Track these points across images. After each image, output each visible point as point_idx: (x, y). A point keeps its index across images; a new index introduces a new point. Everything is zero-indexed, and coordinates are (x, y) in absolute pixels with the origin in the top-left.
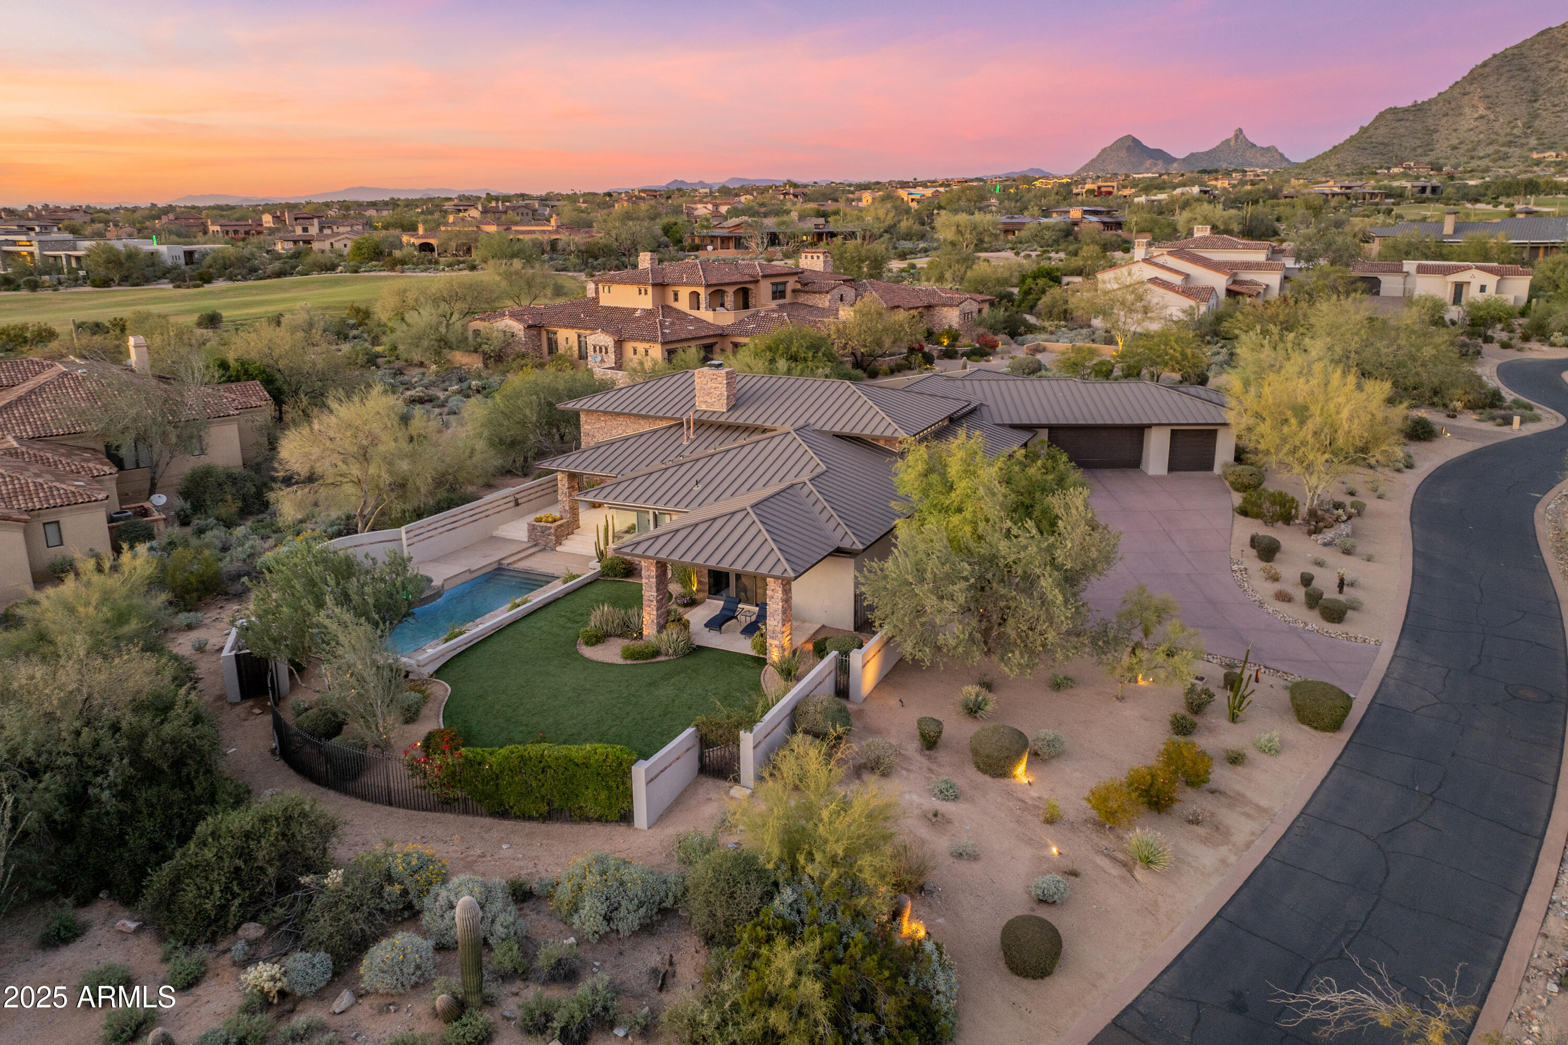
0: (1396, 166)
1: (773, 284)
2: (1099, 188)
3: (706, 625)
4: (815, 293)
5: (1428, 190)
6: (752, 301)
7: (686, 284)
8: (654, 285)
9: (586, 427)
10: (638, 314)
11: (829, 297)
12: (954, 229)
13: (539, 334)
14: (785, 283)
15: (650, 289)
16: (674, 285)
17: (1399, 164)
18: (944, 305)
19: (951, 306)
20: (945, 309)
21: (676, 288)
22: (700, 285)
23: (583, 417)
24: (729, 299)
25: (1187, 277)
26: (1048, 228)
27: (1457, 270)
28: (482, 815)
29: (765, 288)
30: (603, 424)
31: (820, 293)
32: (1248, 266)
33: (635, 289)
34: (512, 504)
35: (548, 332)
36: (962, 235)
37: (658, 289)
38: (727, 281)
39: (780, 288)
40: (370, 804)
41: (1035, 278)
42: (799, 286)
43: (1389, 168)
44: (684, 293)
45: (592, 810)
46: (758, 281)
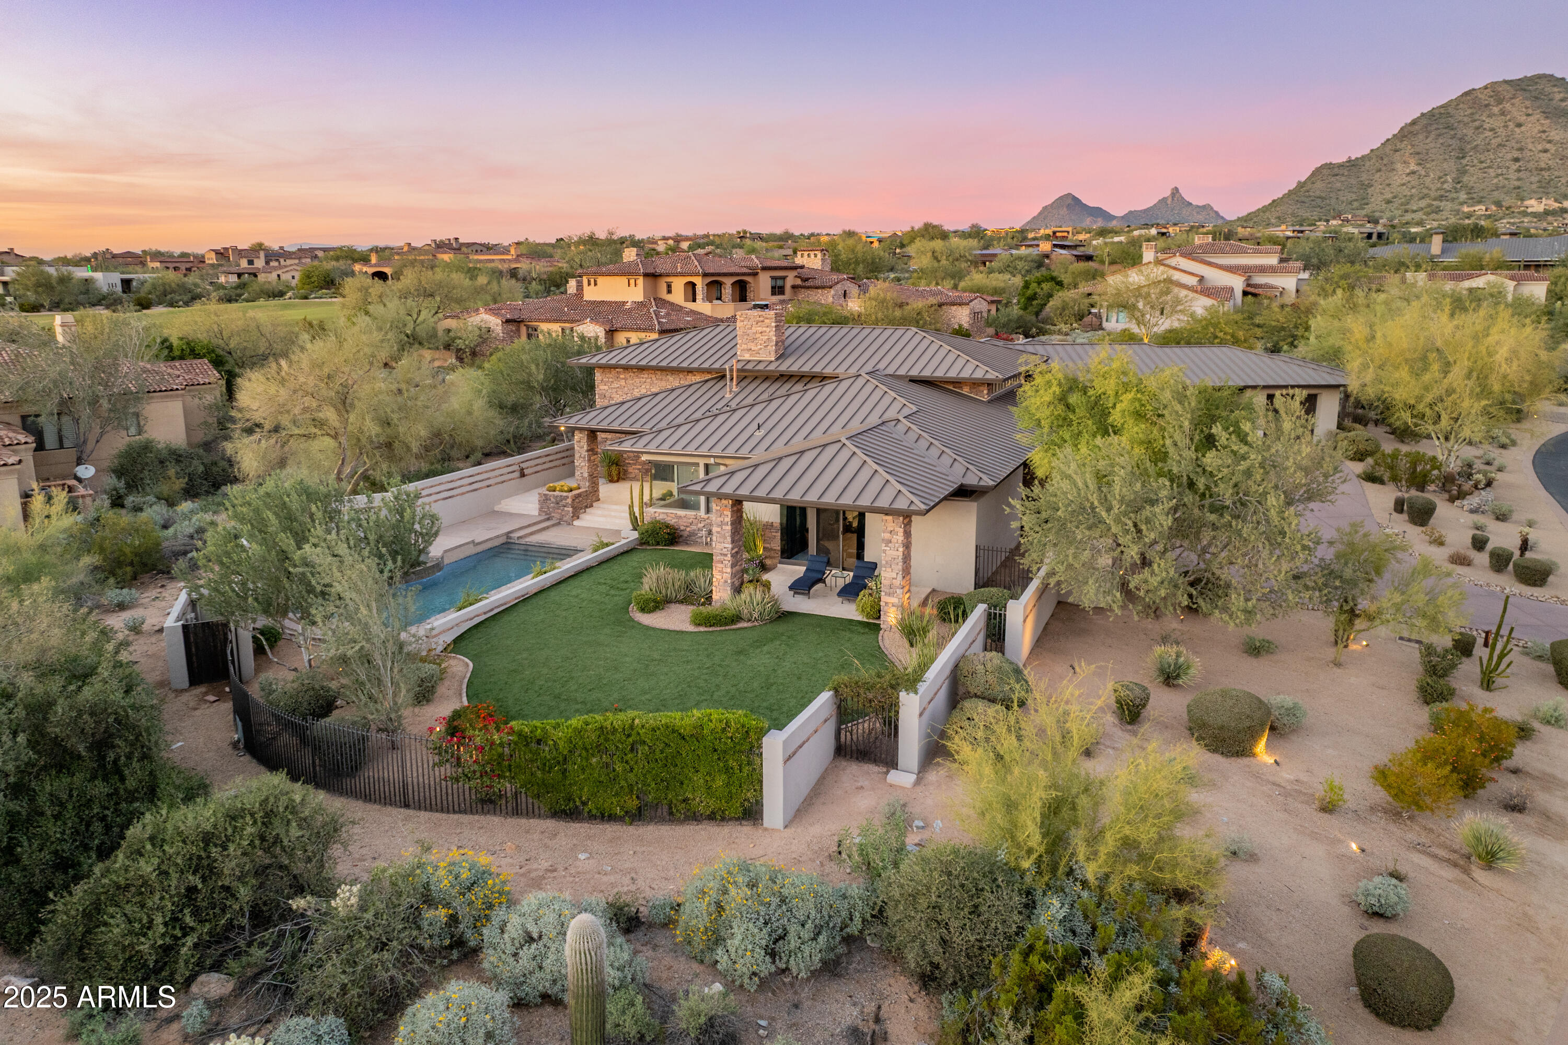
0: (1334, 218)
1: (772, 278)
2: (1054, 233)
3: (791, 588)
4: (817, 288)
5: (1375, 237)
6: (750, 294)
7: (682, 275)
8: (646, 275)
9: (602, 387)
10: (628, 306)
11: (832, 292)
12: (929, 254)
13: (518, 330)
14: (784, 278)
15: (641, 281)
16: (668, 275)
17: (1338, 216)
18: (953, 304)
19: (960, 304)
20: (954, 308)
21: (669, 279)
22: (697, 275)
23: (598, 376)
24: (727, 291)
25: (1202, 279)
26: (1020, 258)
27: (1470, 277)
29: (764, 282)
30: (623, 383)
31: (823, 287)
32: (1262, 269)
33: (624, 280)
34: (517, 474)
35: (528, 327)
36: (939, 261)
37: (649, 279)
38: (725, 271)
39: (780, 283)
41: (1039, 283)
42: (798, 282)
43: (1328, 221)
44: (679, 284)
45: (702, 803)
46: (756, 274)
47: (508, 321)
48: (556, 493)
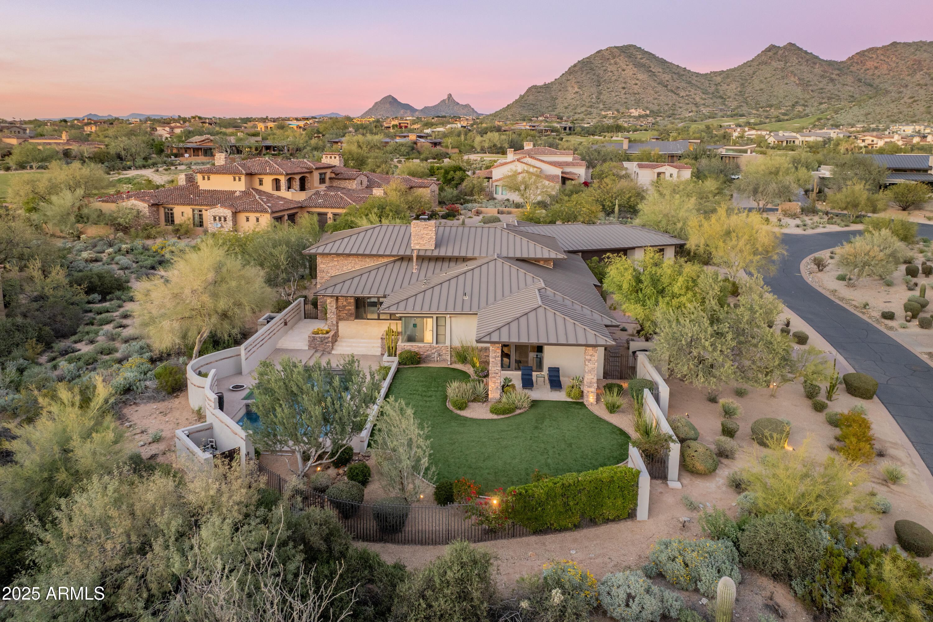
0: (540, 116)
1: (320, 174)
2: (400, 124)
4: (346, 179)
5: (568, 129)
6: (307, 185)
7: (270, 174)
8: (247, 174)
9: (322, 266)
10: (237, 194)
11: (356, 182)
12: (356, 144)
13: (158, 210)
14: (325, 174)
15: (243, 178)
16: (260, 174)
17: (542, 115)
21: (261, 177)
22: (282, 174)
23: (319, 260)
24: (296, 184)
25: (541, 171)
26: (402, 145)
27: (658, 167)
28: (526, 536)
29: (316, 176)
30: (336, 263)
31: (349, 179)
32: (567, 164)
33: (231, 177)
34: (283, 324)
35: (165, 208)
36: (361, 148)
37: (248, 177)
38: (296, 171)
39: (323, 176)
40: (431, 547)
41: (455, 172)
42: (333, 175)
43: (537, 118)
44: (268, 179)
46: (311, 172)
47: (153, 205)
48: (321, 335)
